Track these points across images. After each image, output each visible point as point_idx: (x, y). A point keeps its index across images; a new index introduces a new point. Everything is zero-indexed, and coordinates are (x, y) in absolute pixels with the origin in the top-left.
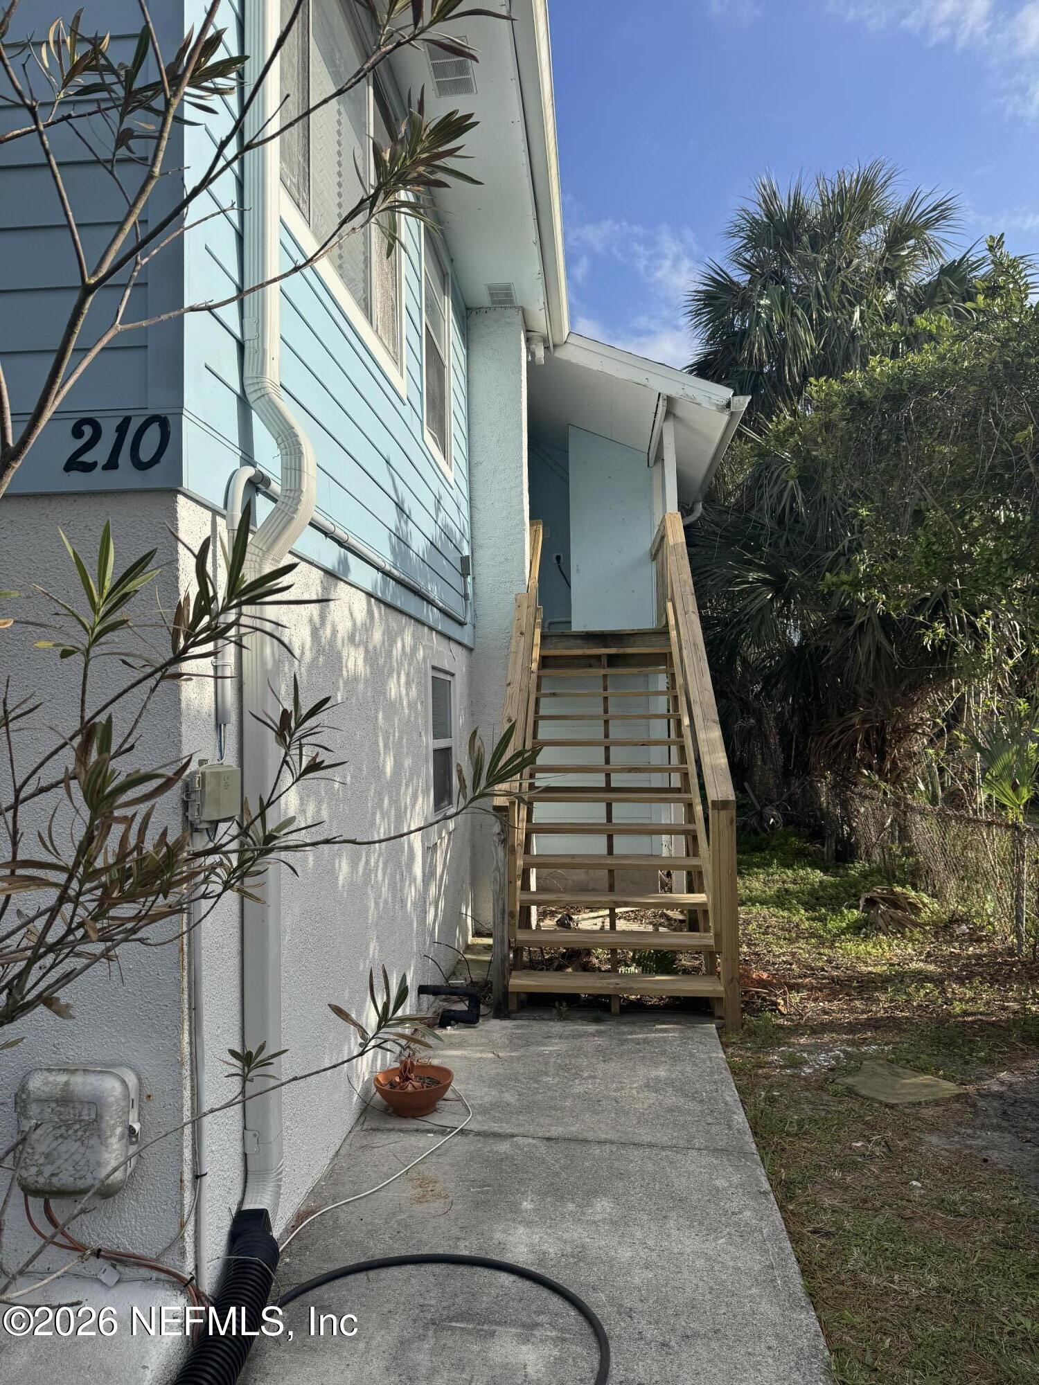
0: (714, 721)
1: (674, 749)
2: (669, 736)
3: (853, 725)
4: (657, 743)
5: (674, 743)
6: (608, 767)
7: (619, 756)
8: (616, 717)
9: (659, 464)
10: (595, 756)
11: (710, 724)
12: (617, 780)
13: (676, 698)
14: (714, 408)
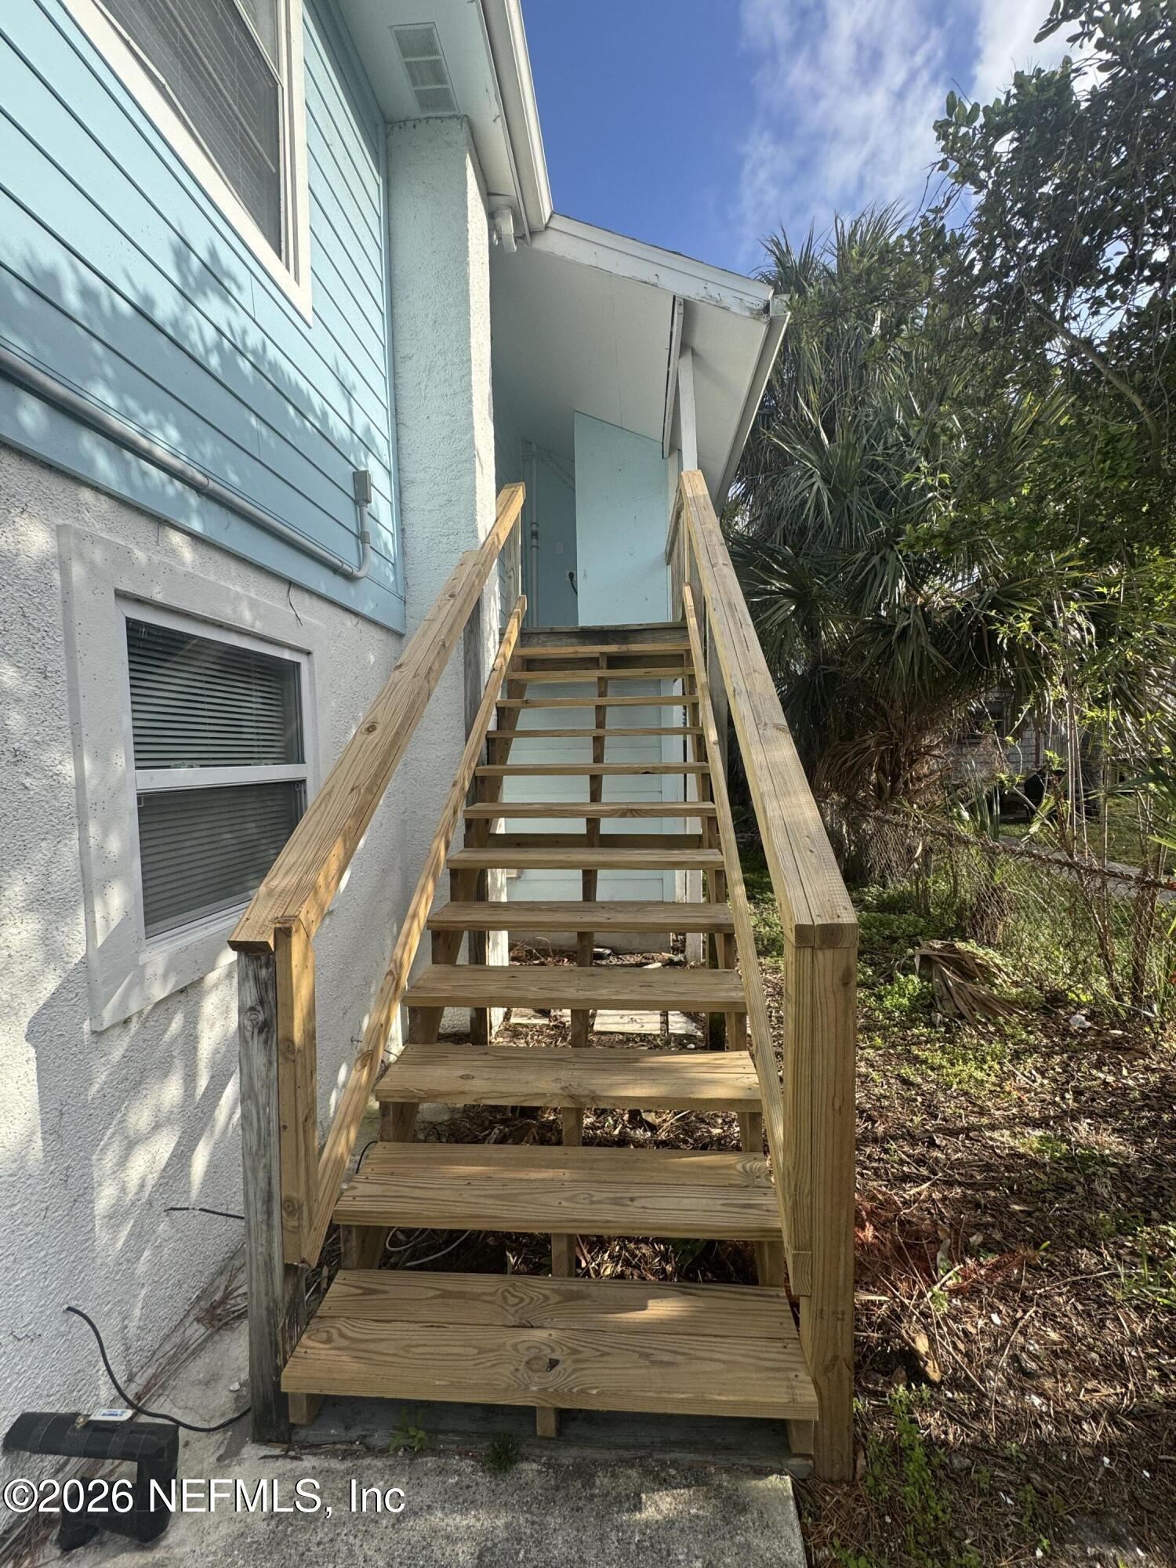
0: (777, 727)
1: (692, 778)
2: (685, 760)
3: (869, 748)
4: (667, 770)
5: (692, 769)
6: (595, 807)
7: (614, 791)
8: (613, 733)
9: (675, 455)
10: (576, 791)
11: (770, 732)
12: (608, 827)
13: (695, 706)
14: (748, 314)
